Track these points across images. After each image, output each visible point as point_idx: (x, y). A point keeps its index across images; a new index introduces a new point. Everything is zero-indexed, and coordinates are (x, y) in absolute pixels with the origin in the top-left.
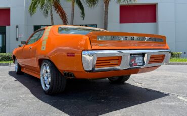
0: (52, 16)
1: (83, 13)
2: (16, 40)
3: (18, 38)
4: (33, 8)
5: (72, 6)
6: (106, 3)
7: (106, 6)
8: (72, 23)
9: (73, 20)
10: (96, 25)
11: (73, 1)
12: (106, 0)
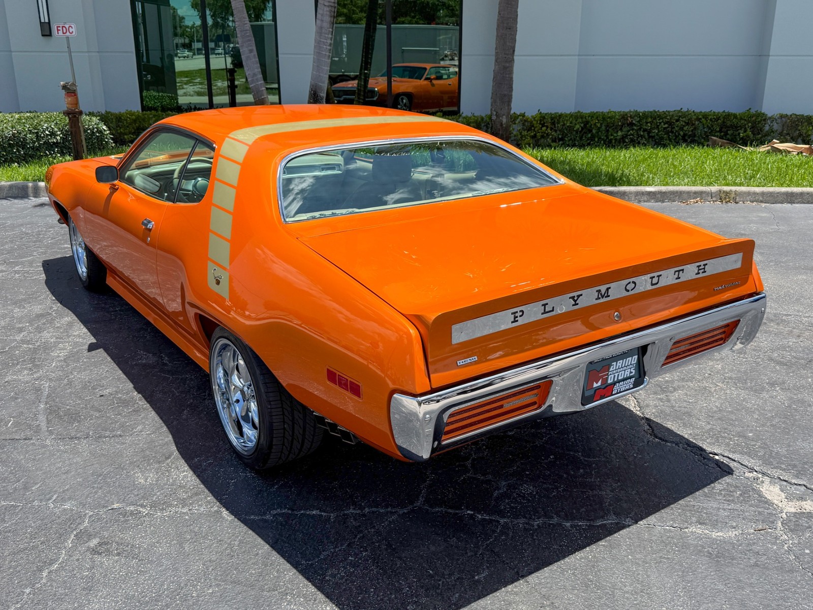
2: (43, 35)
3: (49, 23)
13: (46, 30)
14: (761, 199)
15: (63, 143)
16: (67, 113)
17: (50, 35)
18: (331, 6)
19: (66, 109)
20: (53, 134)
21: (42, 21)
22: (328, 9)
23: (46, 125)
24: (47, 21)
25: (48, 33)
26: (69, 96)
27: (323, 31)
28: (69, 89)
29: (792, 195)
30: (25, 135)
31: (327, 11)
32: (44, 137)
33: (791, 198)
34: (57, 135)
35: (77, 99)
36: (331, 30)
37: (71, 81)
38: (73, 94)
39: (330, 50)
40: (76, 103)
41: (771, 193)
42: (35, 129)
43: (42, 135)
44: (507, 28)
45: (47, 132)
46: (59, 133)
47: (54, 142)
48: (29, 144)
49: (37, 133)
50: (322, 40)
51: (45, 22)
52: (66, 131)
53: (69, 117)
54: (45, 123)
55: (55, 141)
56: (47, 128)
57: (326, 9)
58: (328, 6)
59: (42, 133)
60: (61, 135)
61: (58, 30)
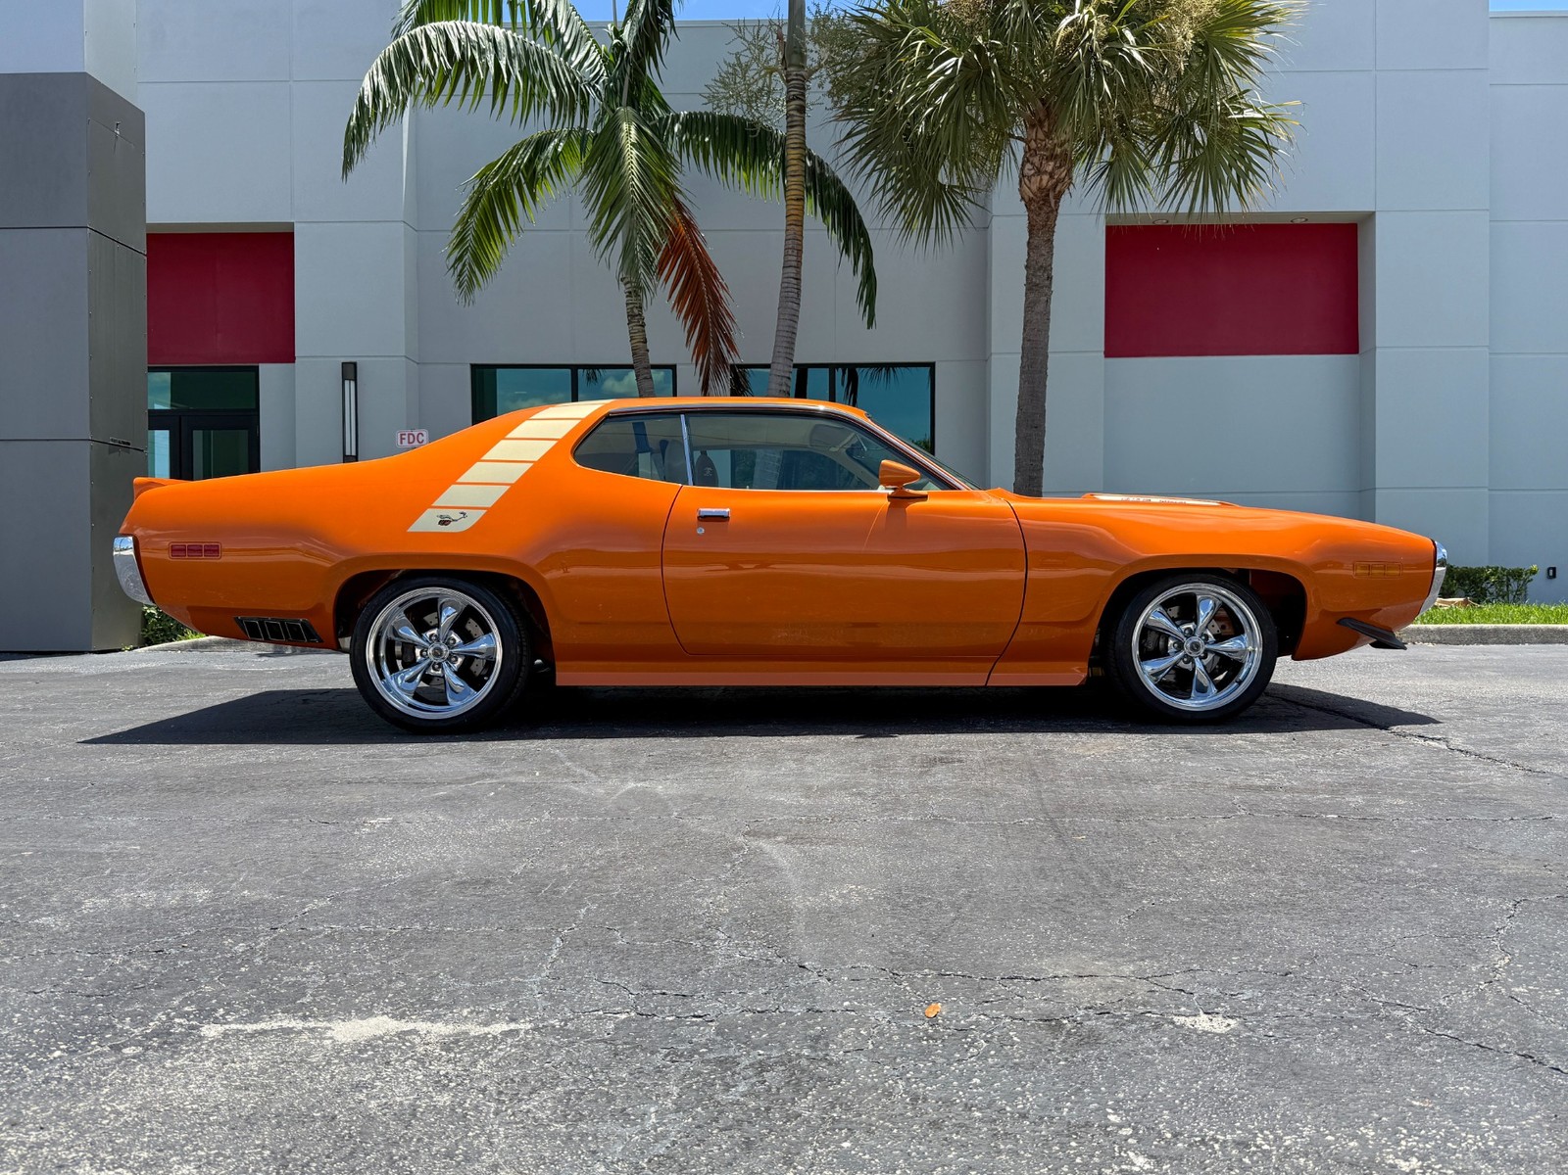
0: (634, 294)
3: (356, 457)
4: (484, 238)
5: (791, 225)
6: (1040, 208)
7: (1039, 230)
8: (788, 350)
9: (791, 329)
10: (932, 366)
11: (793, 192)
12: (1039, 189)
14: (1438, 638)
24: (353, 454)
29: (1482, 631)
33: (1481, 637)
41: (1451, 630)
44: (1032, 427)
51: (351, 456)
61: (402, 439)
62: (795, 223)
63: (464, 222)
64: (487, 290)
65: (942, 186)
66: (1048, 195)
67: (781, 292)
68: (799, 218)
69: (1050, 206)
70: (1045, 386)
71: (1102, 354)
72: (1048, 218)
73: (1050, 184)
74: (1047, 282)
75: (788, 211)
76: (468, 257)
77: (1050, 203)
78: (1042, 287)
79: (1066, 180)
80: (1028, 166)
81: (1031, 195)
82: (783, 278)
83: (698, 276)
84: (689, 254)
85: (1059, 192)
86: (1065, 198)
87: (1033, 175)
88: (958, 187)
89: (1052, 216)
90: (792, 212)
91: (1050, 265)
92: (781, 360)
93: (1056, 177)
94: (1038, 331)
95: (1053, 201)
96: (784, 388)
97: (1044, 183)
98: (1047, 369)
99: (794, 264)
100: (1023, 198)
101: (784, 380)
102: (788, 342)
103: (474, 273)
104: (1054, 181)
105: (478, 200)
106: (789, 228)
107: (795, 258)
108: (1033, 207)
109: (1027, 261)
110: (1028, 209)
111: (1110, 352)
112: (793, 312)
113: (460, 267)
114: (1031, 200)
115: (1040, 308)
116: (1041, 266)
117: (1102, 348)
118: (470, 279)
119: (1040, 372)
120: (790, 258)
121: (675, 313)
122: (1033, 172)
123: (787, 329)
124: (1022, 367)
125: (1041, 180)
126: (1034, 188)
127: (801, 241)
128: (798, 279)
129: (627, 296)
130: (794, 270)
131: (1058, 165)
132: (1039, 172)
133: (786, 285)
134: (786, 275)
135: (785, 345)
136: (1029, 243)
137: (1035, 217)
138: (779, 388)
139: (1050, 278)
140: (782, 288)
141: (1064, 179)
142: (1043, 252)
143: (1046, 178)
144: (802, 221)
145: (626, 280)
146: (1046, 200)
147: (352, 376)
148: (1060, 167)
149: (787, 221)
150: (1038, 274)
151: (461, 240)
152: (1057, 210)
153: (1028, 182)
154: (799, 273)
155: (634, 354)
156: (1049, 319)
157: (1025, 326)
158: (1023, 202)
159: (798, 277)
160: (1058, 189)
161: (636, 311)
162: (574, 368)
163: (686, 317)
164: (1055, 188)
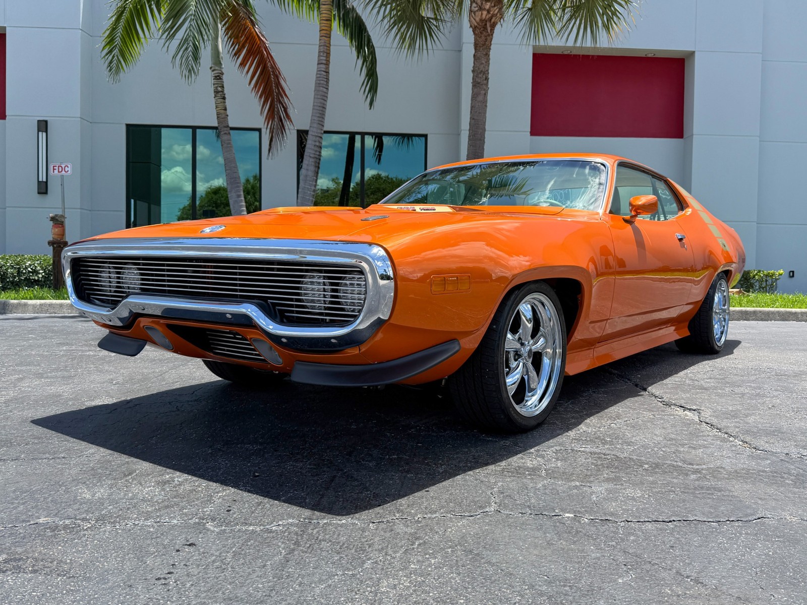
0: (218, 77)
1: (372, 75)
2: (39, 193)
3: (46, 182)
4: (127, 40)
5: (322, 36)
6: (481, 33)
7: (480, 47)
8: (320, 119)
9: (322, 105)
10: (425, 136)
11: (324, 15)
12: (481, 20)
13: (43, 188)
15: (44, 282)
16: (51, 243)
17: (46, 193)
18: (316, 158)
19: (52, 239)
20: (35, 272)
21: (40, 180)
22: (313, 160)
23: (29, 262)
24: (45, 180)
25: (44, 191)
26: (57, 227)
27: (308, 179)
28: (57, 220)
30: (7, 270)
31: (312, 162)
32: (25, 273)
34: (39, 273)
35: (64, 231)
36: (315, 178)
37: (60, 212)
38: (61, 226)
39: (314, 195)
40: (63, 234)
42: (17, 265)
43: (24, 271)
45: (29, 269)
46: (41, 271)
47: (34, 279)
48: (9, 278)
49: (19, 268)
50: (306, 186)
51: (43, 182)
52: (49, 270)
53: (53, 246)
54: (28, 261)
55: (36, 278)
56: (30, 265)
57: (312, 160)
58: (314, 158)
59: (24, 269)
60: (43, 274)
61: (54, 169)
62: (326, 35)
63: (114, 29)
64: (131, 74)
65: (423, 17)
66: (486, 25)
67: (316, 80)
68: (328, 33)
69: (488, 32)
70: (484, 149)
71: (529, 134)
72: (486, 39)
73: (487, 17)
74: (485, 82)
75: (320, 27)
76: (116, 51)
77: (487, 29)
78: (482, 85)
79: (498, 15)
80: (474, 5)
81: (476, 24)
82: (318, 71)
83: (269, 70)
84: (262, 55)
85: (494, 23)
86: (498, 28)
87: (477, 11)
88: (432, 19)
89: (489, 38)
90: (324, 28)
91: (488, 70)
92: (315, 125)
93: (491, 13)
94: (479, 113)
95: (489, 29)
96: (317, 144)
97: (484, 16)
98: (484, 138)
99: (324, 62)
100: (471, 26)
101: (317, 138)
102: (320, 114)
103: (120, 62)
104: (490, 15)
105: (123, 12)
106: (321, 38)
107: (325, 58)
108: (476, 32)
109: (473, 67)
110: (474, 33)
111: (534, 132)
112: (323, 94)
113: (110, 58)
114: (476, 27)
115: (480, 98)
116: (482, 71)
117: (529, 129)
118: (118, 66)
119: (480, 140)
120: (322, 58)
121: (254, 94)
122: (477, 9)
123: (319, 105)
124: (469, 136)
125: (482, 14)
126: (478, 19)
127: (329, 47)
128: (327, 72)
129: (214, 79)
130: (323, 66)
131: (493, 5)
132: (481, 9)
133: (319, 76)
134: (319, 69)
135: (318, 115)
136: (474, 55)
137: (478, 39)
138: (313, 143)
139: (487, 79)
140: (317, 78)
141: (497, 14)
142: (483, 62)
143: (485, 13)
144: (330, 35)
145: (213, 68)
146: (485, 28)
147: (44, 130)
148: (495, 6)
149: (320, 34)
150: (480, 76)
151: (111, 40)
152: (492, 35)
153: (473, 14)
154: (328, 68)
155: (218, 118)
156: (486, 106)
157: (471, 109)
158: (471, 29)
159: (327, 71)
160: (493, 20)
161: (220, 89)
162: (194, 129)
163: (261, 97)
164: (491, 20)
